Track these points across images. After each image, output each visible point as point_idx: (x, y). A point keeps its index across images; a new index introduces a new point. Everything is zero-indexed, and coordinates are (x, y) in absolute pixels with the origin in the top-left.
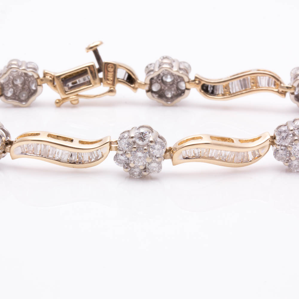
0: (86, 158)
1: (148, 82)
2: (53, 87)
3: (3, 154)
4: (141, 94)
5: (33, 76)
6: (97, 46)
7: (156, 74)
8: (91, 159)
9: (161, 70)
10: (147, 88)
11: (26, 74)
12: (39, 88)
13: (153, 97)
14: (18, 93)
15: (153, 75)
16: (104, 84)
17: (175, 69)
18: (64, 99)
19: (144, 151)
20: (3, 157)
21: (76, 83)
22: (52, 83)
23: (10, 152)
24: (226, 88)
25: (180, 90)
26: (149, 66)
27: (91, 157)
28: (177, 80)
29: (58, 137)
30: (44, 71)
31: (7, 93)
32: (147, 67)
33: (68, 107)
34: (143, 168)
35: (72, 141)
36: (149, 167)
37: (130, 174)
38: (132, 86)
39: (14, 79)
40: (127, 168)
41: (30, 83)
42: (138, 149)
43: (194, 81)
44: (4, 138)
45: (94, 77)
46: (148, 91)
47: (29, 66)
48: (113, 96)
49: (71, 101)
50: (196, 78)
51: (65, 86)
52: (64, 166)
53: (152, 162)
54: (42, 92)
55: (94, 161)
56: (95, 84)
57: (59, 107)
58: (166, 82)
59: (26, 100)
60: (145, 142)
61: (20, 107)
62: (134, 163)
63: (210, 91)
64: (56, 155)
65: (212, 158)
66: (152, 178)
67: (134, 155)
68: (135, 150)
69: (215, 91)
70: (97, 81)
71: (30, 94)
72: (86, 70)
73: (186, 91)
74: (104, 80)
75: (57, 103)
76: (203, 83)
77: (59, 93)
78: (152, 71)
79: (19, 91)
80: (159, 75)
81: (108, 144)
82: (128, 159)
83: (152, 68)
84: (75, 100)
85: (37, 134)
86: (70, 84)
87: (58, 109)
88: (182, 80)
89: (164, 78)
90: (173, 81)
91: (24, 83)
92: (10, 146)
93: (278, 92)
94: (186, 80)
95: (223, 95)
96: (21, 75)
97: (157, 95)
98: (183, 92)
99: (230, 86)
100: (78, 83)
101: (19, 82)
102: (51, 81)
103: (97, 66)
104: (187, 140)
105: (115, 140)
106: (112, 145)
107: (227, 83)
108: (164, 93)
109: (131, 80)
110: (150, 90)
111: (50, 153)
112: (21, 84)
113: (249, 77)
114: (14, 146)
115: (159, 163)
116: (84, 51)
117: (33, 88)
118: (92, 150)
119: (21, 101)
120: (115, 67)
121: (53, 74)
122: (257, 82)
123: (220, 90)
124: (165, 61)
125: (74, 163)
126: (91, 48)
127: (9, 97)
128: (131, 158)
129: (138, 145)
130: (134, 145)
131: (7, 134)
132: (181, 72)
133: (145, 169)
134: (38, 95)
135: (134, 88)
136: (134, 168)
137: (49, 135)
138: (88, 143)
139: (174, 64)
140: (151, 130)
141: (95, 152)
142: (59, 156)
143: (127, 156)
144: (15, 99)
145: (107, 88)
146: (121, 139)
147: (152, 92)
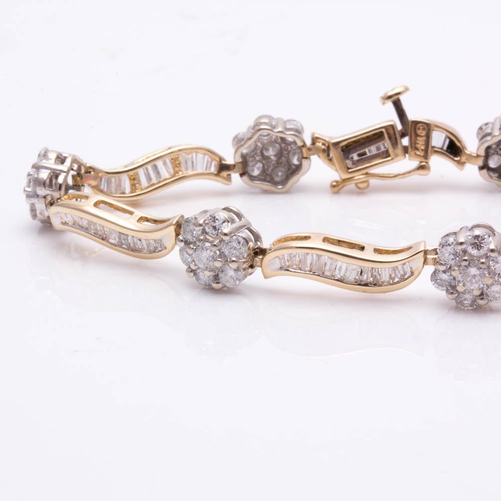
0: (385, 277)
1: (482, 153)
2: (327, 161)
3: (250, 270)
4: (471, 172)
5: (295, 143)
6: (399, 94)
7: (496, 140)
8: (393, 279)
10: (480, 162)
11: (283, 139)
12: (305, 162)
13: (491, 177)
14: (270, 170)
15: (490, 141)
16: (410, 156)
18: (344, 180)
19: (482, 266)
20: (251, 274)
21: (365, 154)
22: (326, 154)
23: (261, 267)
26: (484, 127)
27: (393, 276)
29: (339, 243)
30: (313, 134)
31: (253, 170)
32: (481, 128)
33: (351, 193)
34: (477, 293)
35: (362, 248)
36: (489, 291)
37: (457, 302)
38: (456, 159)
39: (265, 148)
40: (452, 293)
41: (291, 155)
42: (471, 262)
44: (251, 244)
45: (395, 143)
46: (481, 168)
47: (288, 127)
48: (426, 175)
49: (356, 184)
51: (347, 158)
52: (350, 289)
53: (492, 284)
54: (309, 169)
55: (398, 282)
56: (396, 156)
57: (337, 193)
59: (284, 182)
60: (482, 252)
61: (273, 193)
62: (464, 285)
64: (337, 271)
66: (492, 311)
67: (464, 273)
68: (466, 263)
70: (399, 150)
71: (289, 173)
72: (382, 132)
74: (410, 149)
75: (334, 186)
77: (337, 170)
78: (489, 134)
79: (272, 168)
81: (422, 254)
82: (454, 279)
83: (489, 131)
84: (363, 182)
85: (306, 238)
86: (355, 157)
87: (336, 197)
91: (279, 155)
92: (261, 257)
96: (275, 142)
97: (496, 175)
100: (368, 154)
101: (271, 153)
102: (324, 151)
103: (399, 127)
105: (433, 248)
106: (428, 257)
109: (454, 149)
110: (485, 167)
111: (327, 268)
112: (275, 156)
114: (268, 257)
116: (379, 102)
117: (295, 161)
118: (395, 264)
119: (276, 184)
120: (428, 127)
121: (327, 140)
125: (366, 285)
126: (390, 97)
127: (255, 177)
128: (459, 277)
129: (471, 255)
130: (464, 256)
131: (257, 238)
133: (482, 295)
134: (304, 174)
135: (458, 162)
136: (464, 293)
137: (326, 240)
138: (388, 252)
140: (492, 231)
141: (400, 267)
142: (342, 274)
143: (453, 273)
144: (264, 180)
145: (415, 163)
146: (442, 245)
147: (489, 169)
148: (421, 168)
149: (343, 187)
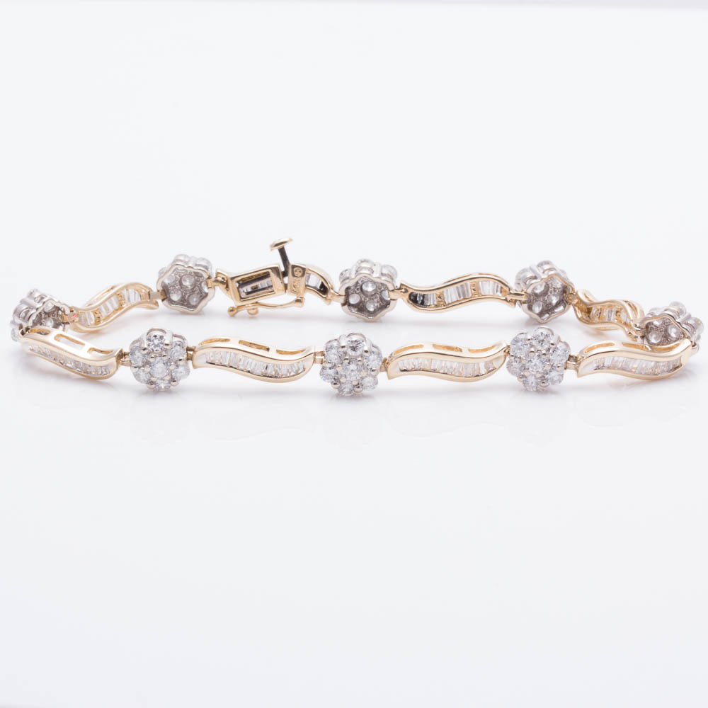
0: (284, 371)
1: (344, 292)
2: (226, 292)
4: (336, 307)
5: (202, 275)
6: (285, 242)
7: (355, 280)
8: (290, 373)
9: (359, 277)
10: (342, 300)
11: (196, 273)
12: (211, 291)
13: (351, 311)
14: (187, 296)
15: (351, 283)
16: (289, 292)
17: (376, 275)
18: (239, 307)
19: (358, 363)
21: (257, 286)
22: (225, 286)
23: (192, 360)
24: (440, 297)
25: (385, 301)
26: (344, 273)
27: (290, 370)
28: (381, 288)
29: (251, 344)
30: (216, 270)
31: (173, 297)
32: (342, 274)
33: (243, 317)
34: (355, 383)
35: (268, 349)
36: (363, 382)
37: (339, 391)
38: (324, 296)
39: (182, 279)
40: (336, 384)
42: (350, 360)
43: (400, 289)
46: (343, 305)
47: (197, 263)
48: (301, 307)
49: (248, 310)
50: (402, 285)
52: (259, 379)
53: (366, 377)
54: (214, 296)
55: (293, 376)
56: (279, 291)
57: (233, 316)
58: (367, 291)
59: (196, 306)
61: (188, 314)
62: (345, 378)
63: (420, 302)
64: (248, 366)
65: (434, 371)
67: (346, 369)
68: (347, 361)
69: (426, 301)
71: (200, 298)
72: (268, 272)
73: (392, 302)
74: (289, 287)
75: (231, 311)
76: (410, 291)
77: (233, 299)
78: (348, 278)
79: (188, 295)
80: (357, 283)
81: (312, 355)
82: (338, 373)
83: (348, 275)
84: (253, 309)
85: (226, 340)
86: (248, 289)
88: (387, 288)
89: (364, 287)
90: (376, 290)
91: (194, 285)
92: (192, 352)
93: (506, 300)
94: (391, 288)
95: (436, 306)
96: (190, 274)
98: (388, 303)
99: (445, 295)
100: (260, 287)
101: (187, 283)
102: (224, 283)
103: (282, 269)
104: (406, 349)
105: (320, 351)
106: (317, 357)
107: (441, 290)
108: (364, 306)
109: (323, 290)
110: (346, 303)
111: (241, 363)
112: (191, 285)
113: (468, 282)
114: (197, 354)
115: (375, 377)
117: (205, 290)
118: (292, 362)
119: (190, 307)
120: (303, 271)
121: (226, 275)
122: (479, 288)
123: (432, 300)
124: (364, 265)
125: (271, 377)
126: (277, 245)
127: (175, 302)
128: (342, 372)
129: (350, 355)
130: (346, 356)
132: (383, 278)
133: (358, 385)
134: (210, 300)
135: (326, 299)
136: (345, 383)
137: (241, 342)
138: (286, 353)
139: (374, 268)
140: (365, 338)
141: (295, 365)
142: (252, 368)
143: (338, 369)
144: (182, 305)
145: (294, 297)
146: (328, 349)
147: (350, 305)
148: (298, 301)
149: (237, 312)
